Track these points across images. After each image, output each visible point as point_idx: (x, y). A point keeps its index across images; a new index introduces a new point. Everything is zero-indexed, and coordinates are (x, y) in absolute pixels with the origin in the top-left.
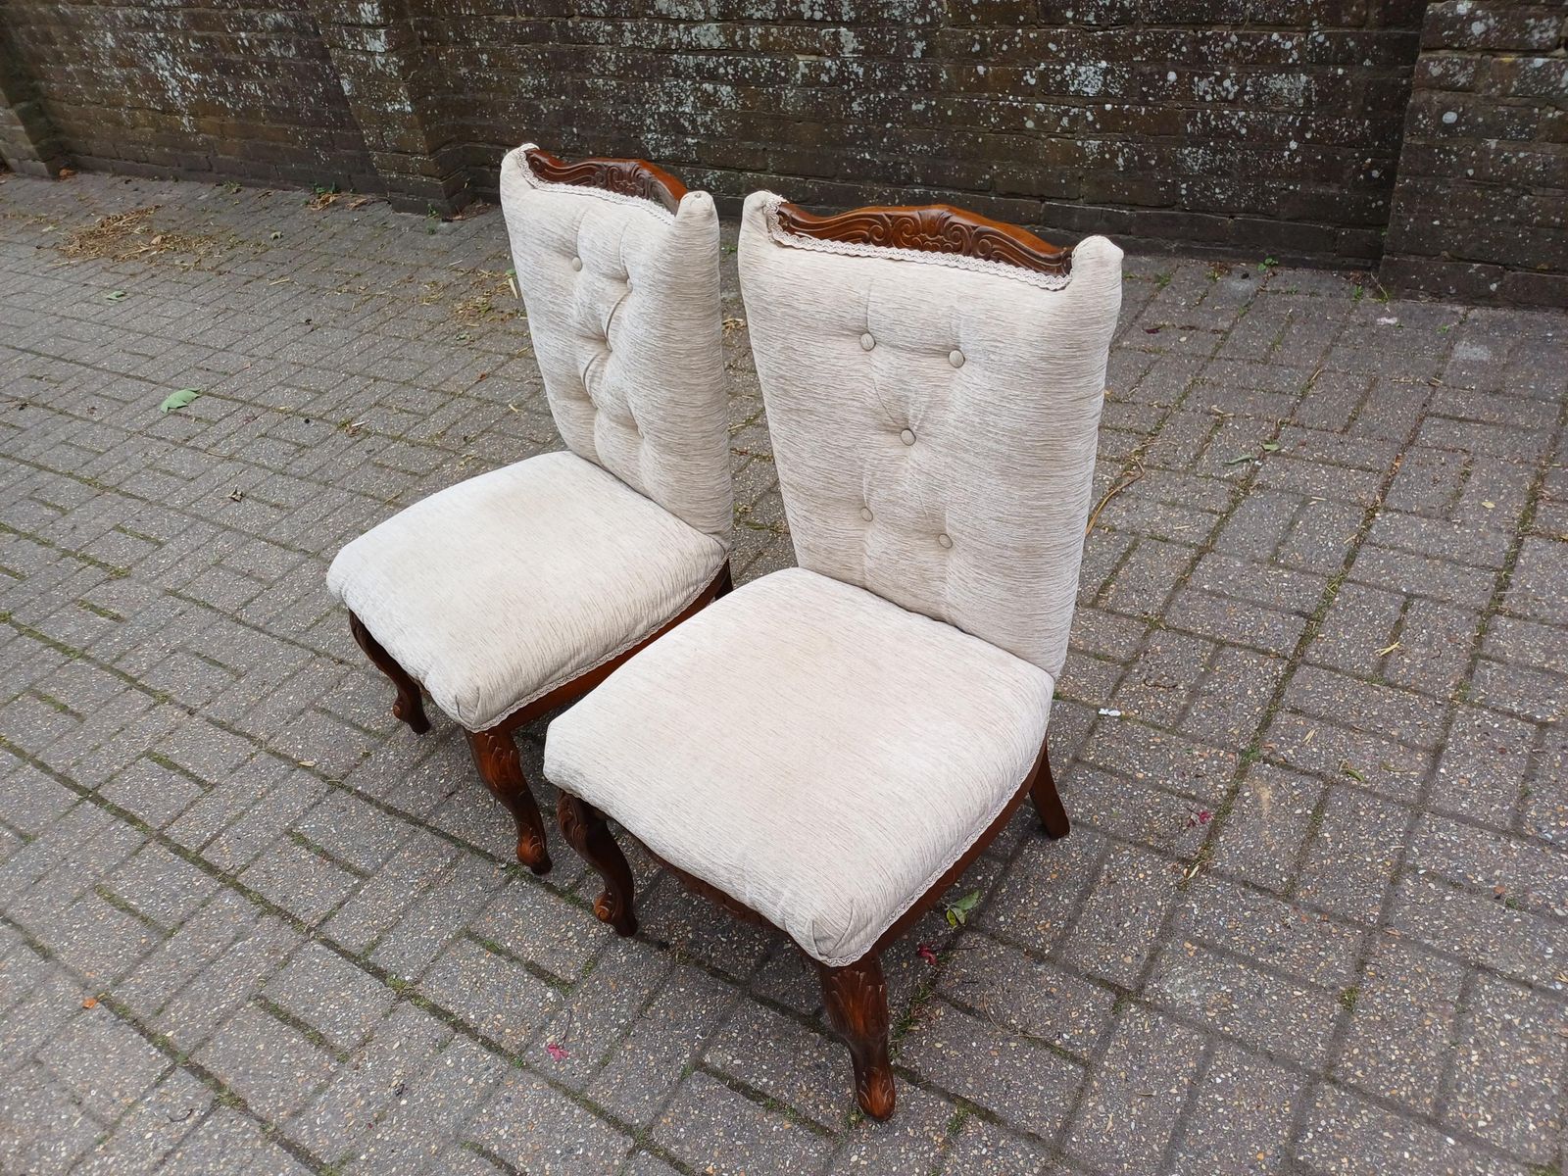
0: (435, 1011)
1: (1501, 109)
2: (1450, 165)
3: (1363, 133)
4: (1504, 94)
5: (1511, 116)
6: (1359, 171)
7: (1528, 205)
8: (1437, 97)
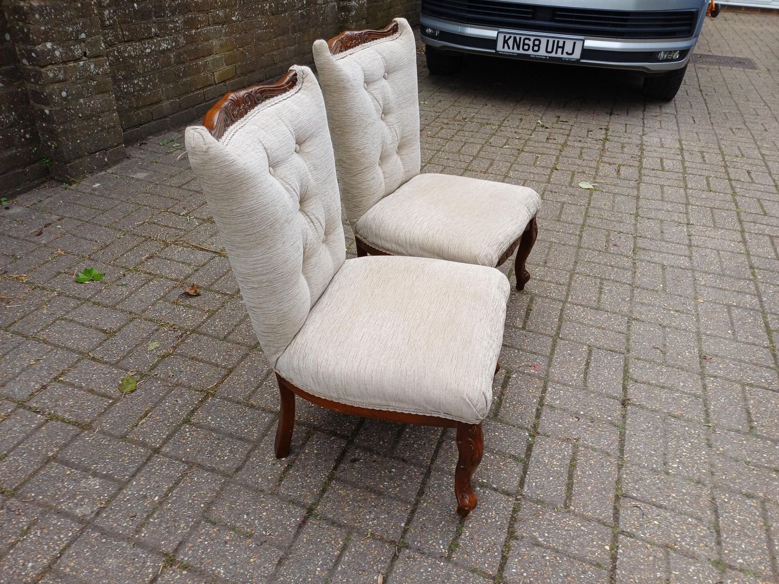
0: (538, 416)
1: (78, 86)
2: (73, 115)
3: (14, 119)
4: (77, 79)
5: (83, 87)
6: (21, 137)
7: (102, 122)
8: (56, 86)
